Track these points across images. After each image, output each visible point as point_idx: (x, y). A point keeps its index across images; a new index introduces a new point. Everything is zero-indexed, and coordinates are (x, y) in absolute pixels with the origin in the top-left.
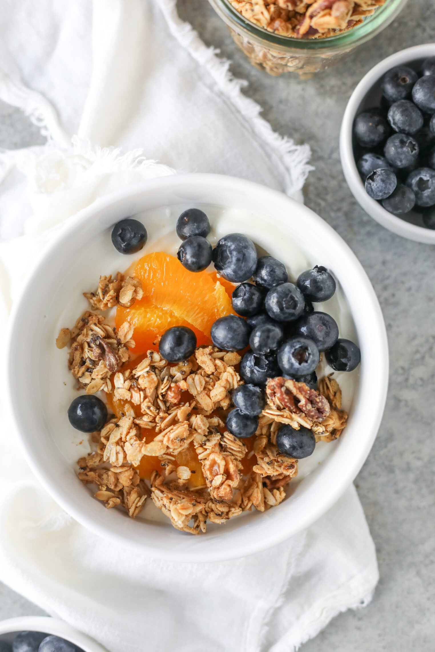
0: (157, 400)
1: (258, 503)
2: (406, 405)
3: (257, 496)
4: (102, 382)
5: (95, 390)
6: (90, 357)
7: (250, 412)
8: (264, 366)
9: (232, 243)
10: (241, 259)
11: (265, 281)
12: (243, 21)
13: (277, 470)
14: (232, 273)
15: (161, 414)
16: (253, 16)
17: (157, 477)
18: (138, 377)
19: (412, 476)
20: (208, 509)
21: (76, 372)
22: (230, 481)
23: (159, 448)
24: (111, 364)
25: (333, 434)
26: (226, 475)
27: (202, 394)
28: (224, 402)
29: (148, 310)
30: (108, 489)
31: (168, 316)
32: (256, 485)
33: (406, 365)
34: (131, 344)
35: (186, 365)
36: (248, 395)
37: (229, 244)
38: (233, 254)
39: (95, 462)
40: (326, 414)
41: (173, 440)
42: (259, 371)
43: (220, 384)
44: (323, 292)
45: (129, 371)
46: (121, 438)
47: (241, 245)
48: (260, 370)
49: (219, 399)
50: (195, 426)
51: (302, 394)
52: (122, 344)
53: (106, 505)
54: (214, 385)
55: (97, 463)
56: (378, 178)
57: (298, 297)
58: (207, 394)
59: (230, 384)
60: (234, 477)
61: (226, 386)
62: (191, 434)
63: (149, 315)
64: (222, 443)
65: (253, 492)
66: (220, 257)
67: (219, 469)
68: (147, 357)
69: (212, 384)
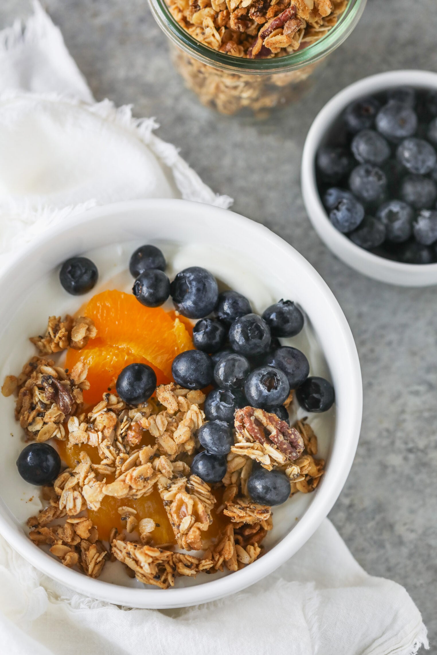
0: (116, 443)
1: (230, 557)
2: (394, 471)
3: (229, 549)
4: (55, 426)
5: (47, 437)
6: (41, 400)
7: (217, 447)
8: (231, 401)
9: (191, 274)
10: (202, 288)
11: (227, 314)
12: (195, 44)
13: (250, 516)
14: (192, 305)
15: (122, 455)
16: (204, 39)
17: (117, 534)
18: (95, 419)
19: (405, 551)
20: (176, 559)
21: (26, 419)
22: (200, 523)
23: (121, 488)
24: (65, 405)
25: (310, 484)
26: (195, 517)
27: (165, 436)
28: (189, 445)
29: (103, 349)
30: (64, 543)
31: (125, 354)
32: (228, 538)
33: (391, 427)
34: (85, 385)
35: (146, 406)
36: (215, 429)
37: (188, 275)
38: (193, 284)
39: (49, 517)
40: (300, 449)
41: (136, 478)
42: (226, 407)
43: (184, 425)
44: (290, 324)
45: (84, 414)
46: (78, 483)
47: (201, 274)
48: (226, 405)
49: (183, 440)
50: (159, 466)
51: (272, 424)
52: (76, 385)
53: (63, 561)
54: (178, 426)
55: (51, 518)
56: (343, 208)
57: (263, 326)
58: (169, 436)
59: (194, 423)
60: (203, 519)
61: (190, 425)
62: (154, 475)
63: (104, 353)
64: (189, 485)
65: (225, 545)
66: (179, 291)
67: (187, 510)
68: (102, 400)
69: (175, 424)
